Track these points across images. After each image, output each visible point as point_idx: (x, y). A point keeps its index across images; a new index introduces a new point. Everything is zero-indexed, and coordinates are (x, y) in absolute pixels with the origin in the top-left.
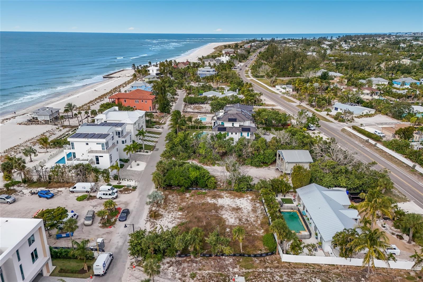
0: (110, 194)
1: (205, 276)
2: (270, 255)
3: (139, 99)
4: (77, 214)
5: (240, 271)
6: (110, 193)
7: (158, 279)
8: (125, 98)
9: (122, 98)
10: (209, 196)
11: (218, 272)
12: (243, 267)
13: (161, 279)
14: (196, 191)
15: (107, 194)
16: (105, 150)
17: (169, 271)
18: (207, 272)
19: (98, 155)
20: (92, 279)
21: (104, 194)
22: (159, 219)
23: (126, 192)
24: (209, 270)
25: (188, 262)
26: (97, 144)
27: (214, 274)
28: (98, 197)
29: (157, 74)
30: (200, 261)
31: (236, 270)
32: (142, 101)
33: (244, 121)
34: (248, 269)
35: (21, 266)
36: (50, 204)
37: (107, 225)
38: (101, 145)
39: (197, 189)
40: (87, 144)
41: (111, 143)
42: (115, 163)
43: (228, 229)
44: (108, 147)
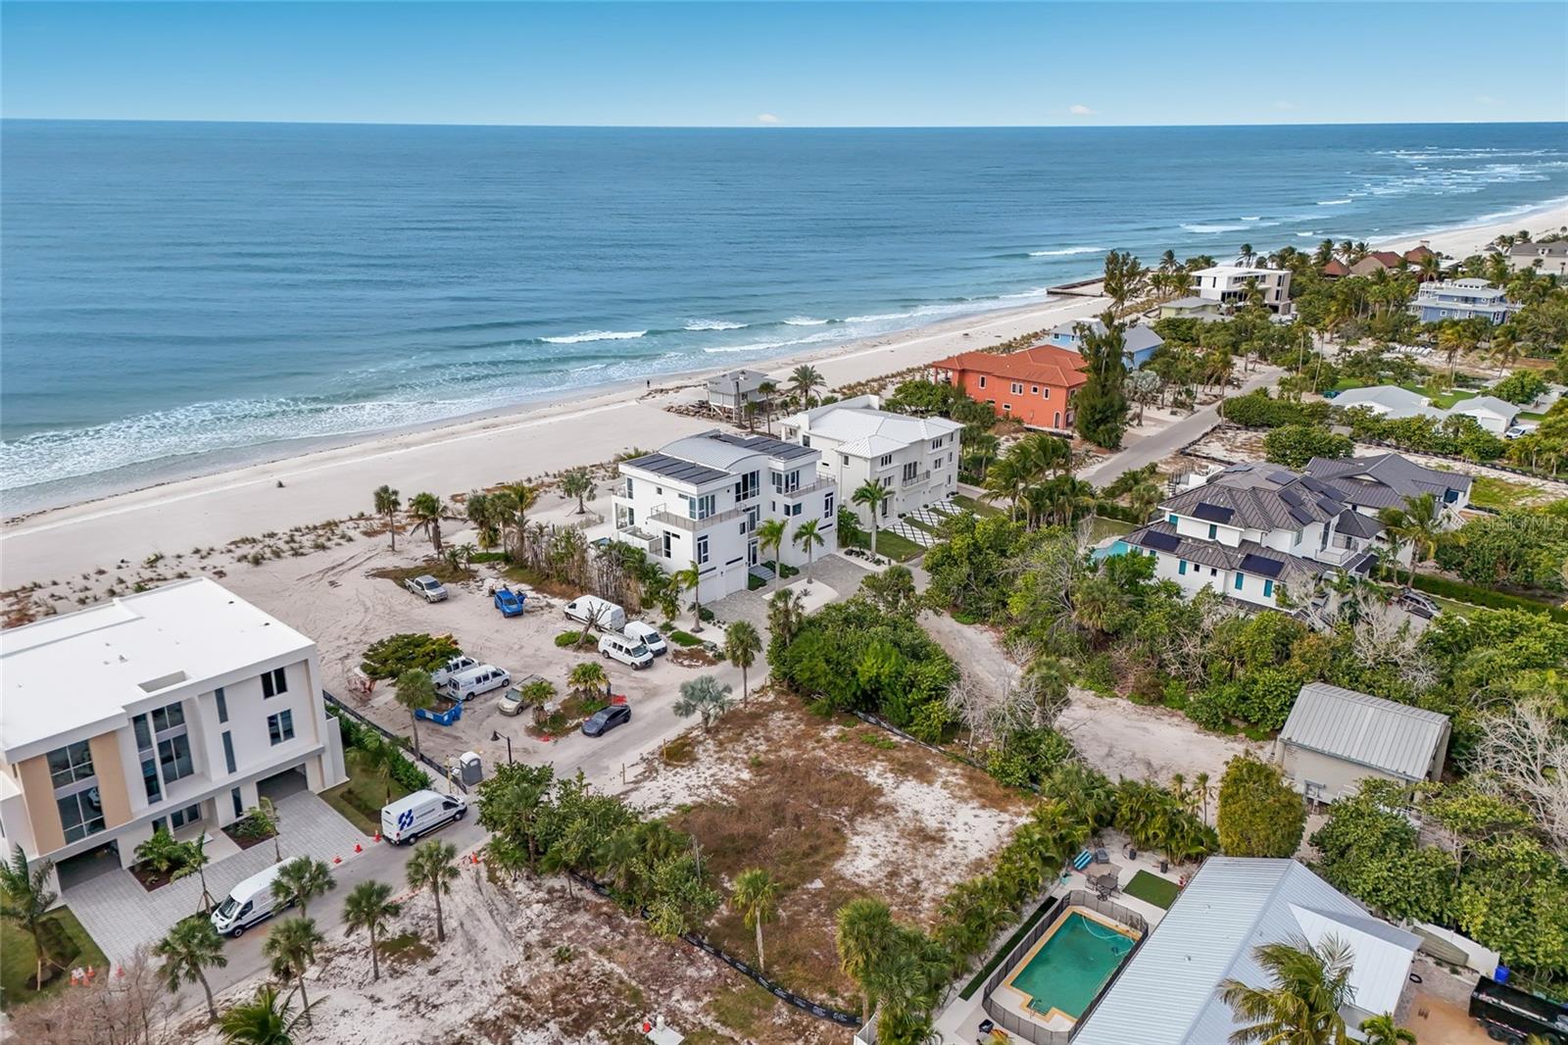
0: (628, 651)
1: (595, 973)
2: (838, 1021)
3: (1024, 381)
4: (507, 673)
5: (695, 1013)
6: (630, 648)
7: (482, 918)
8: (983, 373)
9: (973, 371)
10: (891, 760)
11: (634, 983)
12: (717, 1009)
13: (491, 920)
14: (876, 728)
15: (621, 648)
16: (697, 519)
17: (528, 912)
18: (608, 966)
19: (673, 529)
20: (376, 844)
21: (615, 645)
22: (675, 767)
23: (686, 663)
24: (621, 964)
25: (598, 915)
26: (680, 496)
27: (621, 982)
28: (602, 647)
29: (1225, 296)
30: (629, 927)
31: (687, 1006)
32: (1035, 390)
33: (1270, 526)
34: (724, 1024)
35: (227, 736)
36: (497, 631)
37: (545, 730)
38: (688, 502)
39: (878, 723)
40: (660, 491)
41: (726, 502)
42: (722, 567)
43: (818, 884)
44: (713, 513)
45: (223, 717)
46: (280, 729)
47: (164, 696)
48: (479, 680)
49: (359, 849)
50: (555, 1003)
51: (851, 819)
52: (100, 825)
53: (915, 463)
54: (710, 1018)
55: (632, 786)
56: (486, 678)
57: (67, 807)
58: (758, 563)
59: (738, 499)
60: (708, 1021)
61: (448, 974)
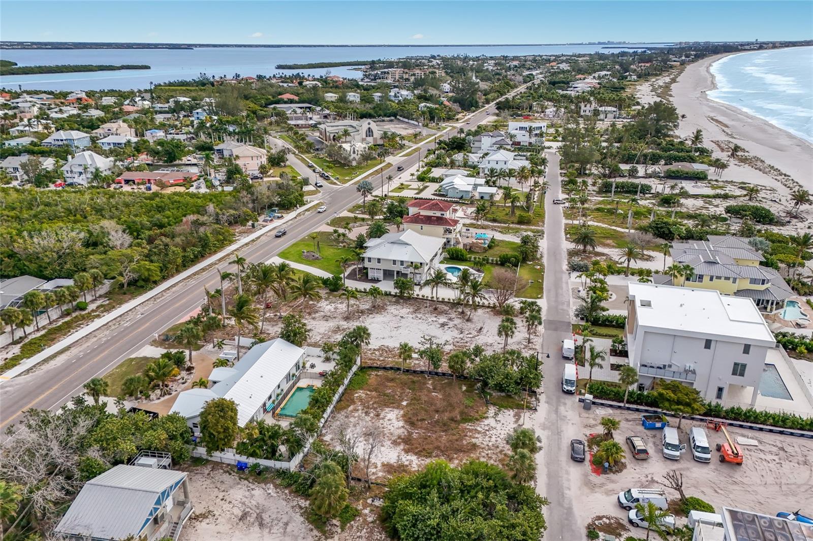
10: (411, 472)
43: (404, 403)
51: (409, 433)
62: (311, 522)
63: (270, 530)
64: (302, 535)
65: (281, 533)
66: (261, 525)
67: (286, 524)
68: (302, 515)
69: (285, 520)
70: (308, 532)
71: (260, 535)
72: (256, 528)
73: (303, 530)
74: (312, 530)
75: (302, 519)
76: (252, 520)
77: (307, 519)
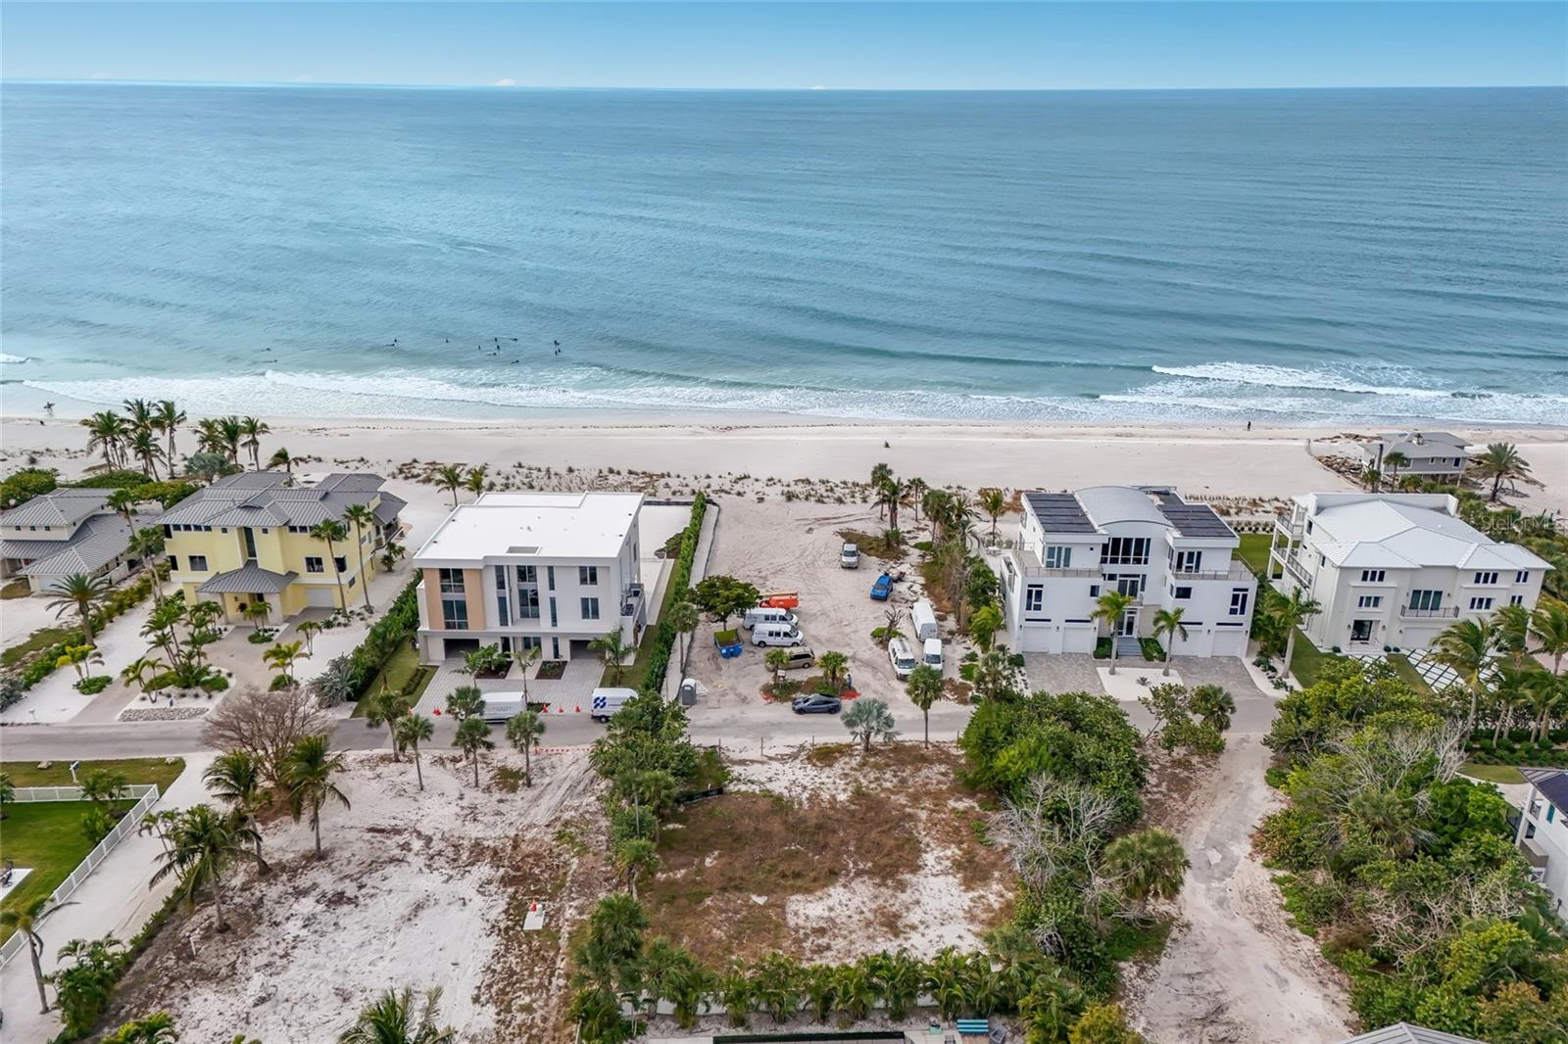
0: (897, 660)
4: (800, 637)
5: (568, 920)
6: (900, 658)
10: (967, 852)
11: (569, 879)
12: (581, 926)
15: (894, 655)
17: (586, 799)
18: (573, 860)
21: (893, 651)
22: (810, 763)
24: (580, 863)
26: (1040, 539)
27: (565, 874)
31: (571, 913)
34: (570, 938)
35: (553, 601)
36: (851, 606)
41: (1086, 559)
42: (1058, 620)
43: (761, 900)
44: (1067, 564)
45: (552, 587)
46: (590, 609)
47: (524, 559)
48: (771, 634)
49: (578, 710)
50: (522, 860)
51: (859, 874)
52: (463, 626)
53: (1439, 594)
54: (569, 929)
55: (765, 759)
56: (778, 634)
57: (448, 606)
58: (1135, 635)
59: (1104, 561)
60: (566, 929)
61: (503, 807)
62: (1162, 946)
63: (1218, 993)
64: (1194, 949)
65: (1213, 977)
66: (1220, 1009)
67: (1191, 976)
68: (1158, 962)
69: (1185, 981)
70: (1182, 943)
71: (1239, 1002)
72: (1230, 1014)
73: (1182, 950)
74: (1175, 940)
75: (1164, 959)
76: (1222, 1028)
77: (1159, 953)
